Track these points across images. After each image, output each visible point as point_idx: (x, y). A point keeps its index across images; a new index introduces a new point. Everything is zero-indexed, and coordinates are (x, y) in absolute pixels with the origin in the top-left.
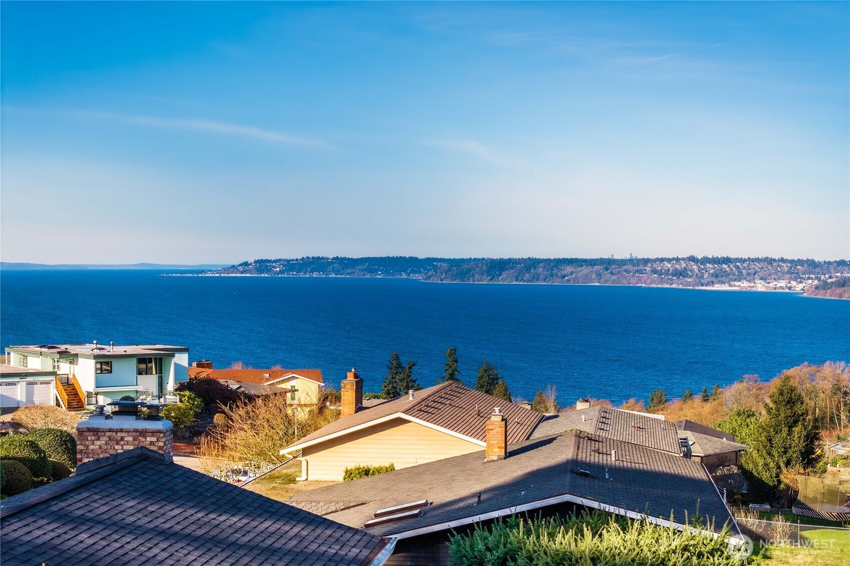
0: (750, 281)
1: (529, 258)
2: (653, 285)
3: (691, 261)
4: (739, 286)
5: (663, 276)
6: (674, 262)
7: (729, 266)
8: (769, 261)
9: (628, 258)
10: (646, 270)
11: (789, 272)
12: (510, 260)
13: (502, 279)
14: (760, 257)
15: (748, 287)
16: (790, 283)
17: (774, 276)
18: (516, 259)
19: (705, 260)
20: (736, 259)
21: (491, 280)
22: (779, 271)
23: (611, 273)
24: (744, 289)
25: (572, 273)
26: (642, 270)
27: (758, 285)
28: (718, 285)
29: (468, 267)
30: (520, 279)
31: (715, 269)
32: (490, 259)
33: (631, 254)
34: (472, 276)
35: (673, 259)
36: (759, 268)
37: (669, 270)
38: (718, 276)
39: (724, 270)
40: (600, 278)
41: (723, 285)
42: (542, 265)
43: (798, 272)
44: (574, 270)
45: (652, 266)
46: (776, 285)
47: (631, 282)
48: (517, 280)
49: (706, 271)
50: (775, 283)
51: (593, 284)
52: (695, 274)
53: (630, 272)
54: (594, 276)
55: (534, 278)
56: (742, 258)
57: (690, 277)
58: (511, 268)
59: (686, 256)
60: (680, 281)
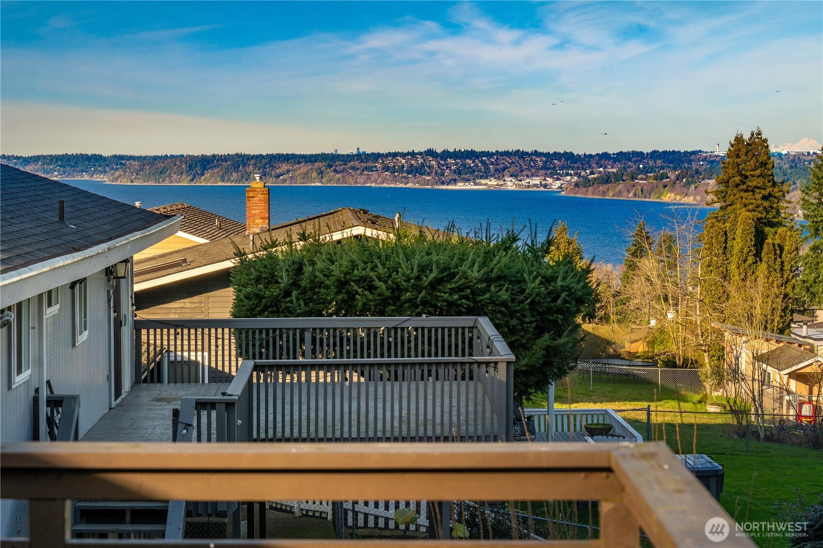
0: (498, 179)
1: (237, 154)
2: (385, 185)
3: (429, 156)
4: (486, 184)
5: (396, 174)
6: (409, 157)
7: (474, 162)
8: (520, 155)
9: (354, 153)
10: (376, 167)
11: (544, 168)
12: (214, 156)
13: (204, 180)
14: (510, 150)
15: (497, 185)
16: (545, 180)
17: (525, 173)
18: (221, 156)
19: (446, 155)
20: (482, 152)
21: (192, 180)
22: (532, 166)
23: (335, 171)
24: (492, 188)
25: (288, 172)
26: (372, 167)
27: (508, 182)
28: (462, 184)
29: (163, 165)
30: (226, 179)
31: (457, 165)
32: (189, 156)
33: (358, 149)
34: (168, 177)
35: (408, 154)
36: (509, 163)
37: (403, 166)
38: (463, 173)
39: (467, 166)
40: (322, 177)
41: (467, 184)
42: (253, 162)
43: (555, 167)
44: (291, 168)
45: (383, 163)
46: (529, 183)
47: (358, 181)
48: (223, 181)
49: (447, 168)
50: (527, 181)
51: (313, 184)
52: (434, 170)
53: (358, 169)
54: (314, 174)
55: (243, 177)
56: (488, 152)
57: (429, 174)
58: (215, 167)
59: (422, 150)
60: (416, 180)
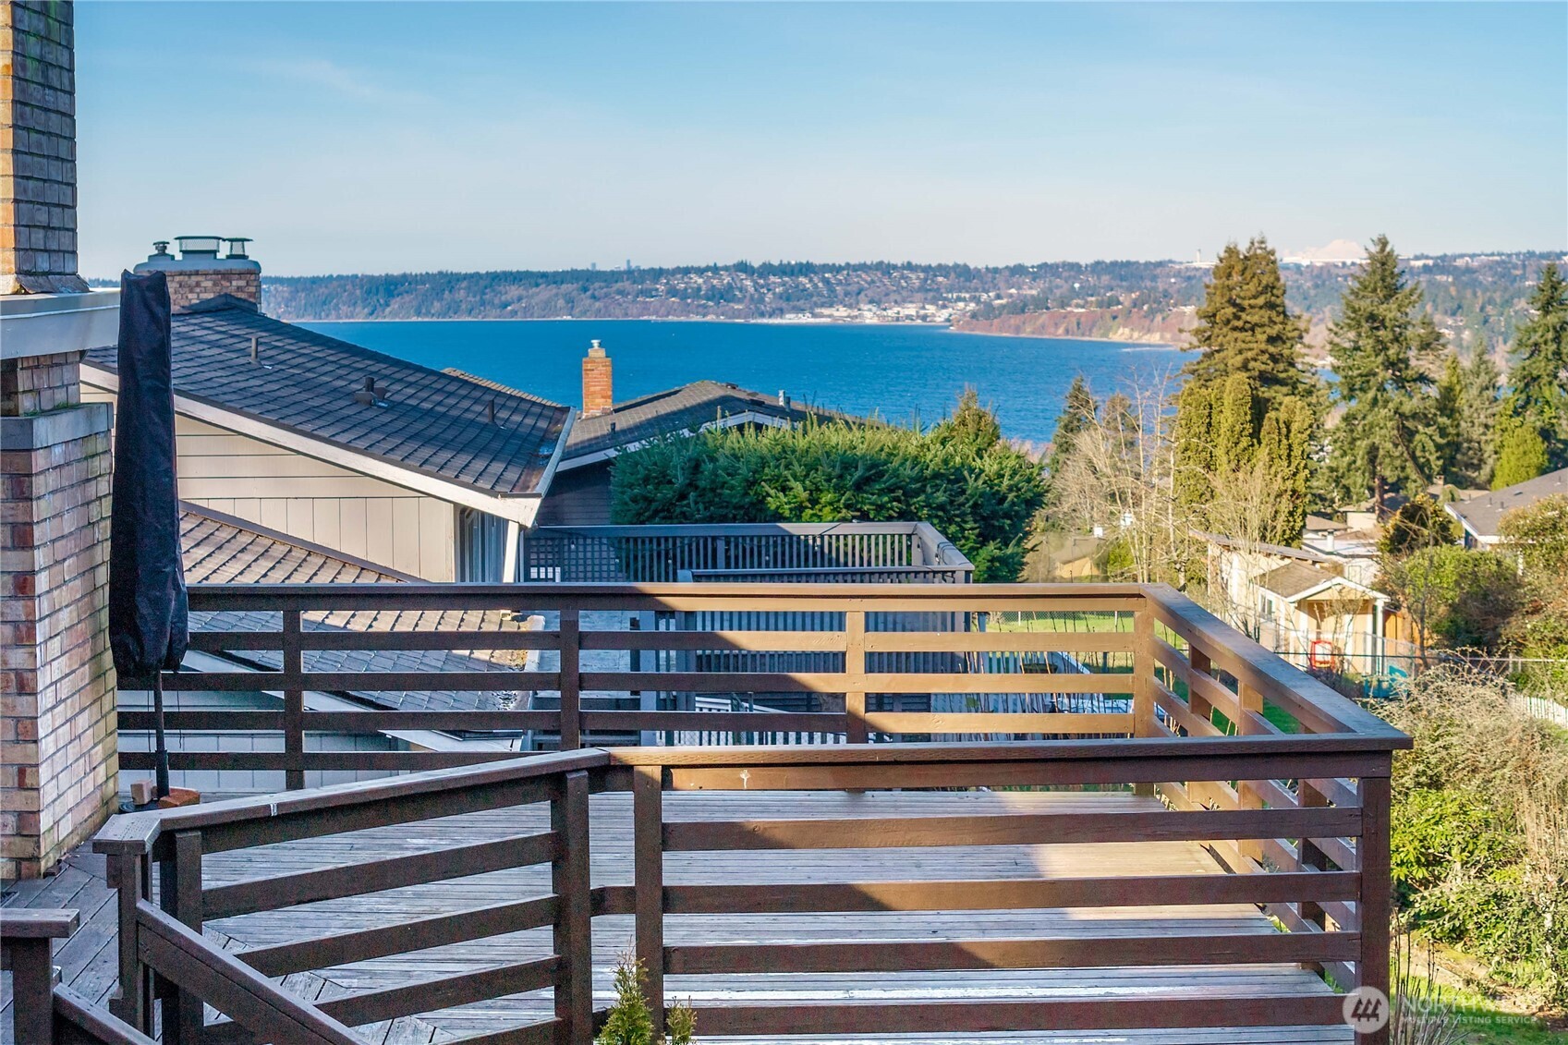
0: (850, 306)
1: (440, 273)
2: (671, 318)
3: (741, 271)
4: (829, 316)
5: (689, 301)
6: (710, 274)
7: (811, 281)
8: (885, 269)
9: (622, 269)
10: (657, 290)
11: (922, 289)
12: (404, 276)
13: (390, 312)
14: (869, 263)
15: (848, 317)
16: (924, 308)
17: (894, 297)
18: (416, 275)
19: (767, 270)
20: (824, 266)
21: (371, 314)
22: (903, 288)
23: (593, 297)
24: (840, 322)
25: (520, 299)
26: (651, 290)
27: (865, 313)
28: (792, 316)
29: (326, 291)
30: (424, 311)
31: (784, 285)
32: (366, 276)
33: (628, 262)
34: (334, 309)
35: (708, 269)
36: (866, 282)
37: (699, 289)
38: (793, 299)
39: (801, 287)
40: (572, 307)
41: (800, 315)
42: (464, 284)
43: (938, 289)
44: (524, 293)
45: (667, 283)
46: (898, 313)
47: (629, 312)
48: (418, 314)
49: (769, 290)
50: (896, 310)
51: (559, 318)
52: (748, 295)
53: (628, 294)
54: (561, 303)
55: (449, 309)
56: (834, 265)
57: (739, 301)
58: (407, 292)
59: (730, 263)
60: (720, 311)
